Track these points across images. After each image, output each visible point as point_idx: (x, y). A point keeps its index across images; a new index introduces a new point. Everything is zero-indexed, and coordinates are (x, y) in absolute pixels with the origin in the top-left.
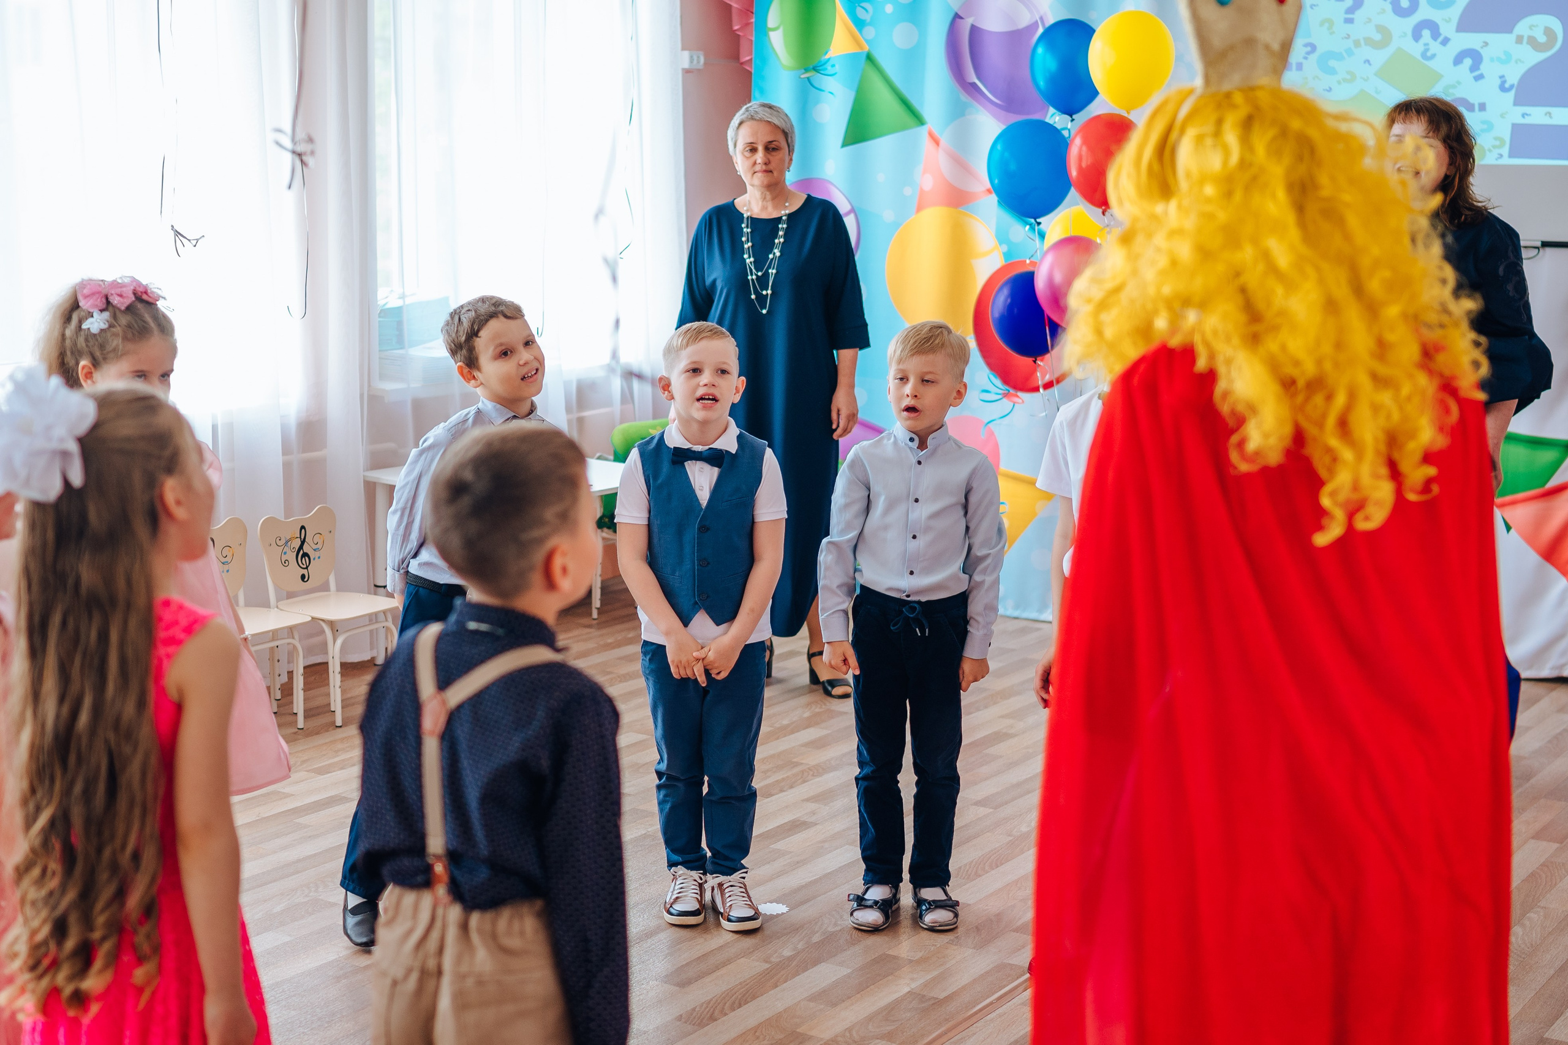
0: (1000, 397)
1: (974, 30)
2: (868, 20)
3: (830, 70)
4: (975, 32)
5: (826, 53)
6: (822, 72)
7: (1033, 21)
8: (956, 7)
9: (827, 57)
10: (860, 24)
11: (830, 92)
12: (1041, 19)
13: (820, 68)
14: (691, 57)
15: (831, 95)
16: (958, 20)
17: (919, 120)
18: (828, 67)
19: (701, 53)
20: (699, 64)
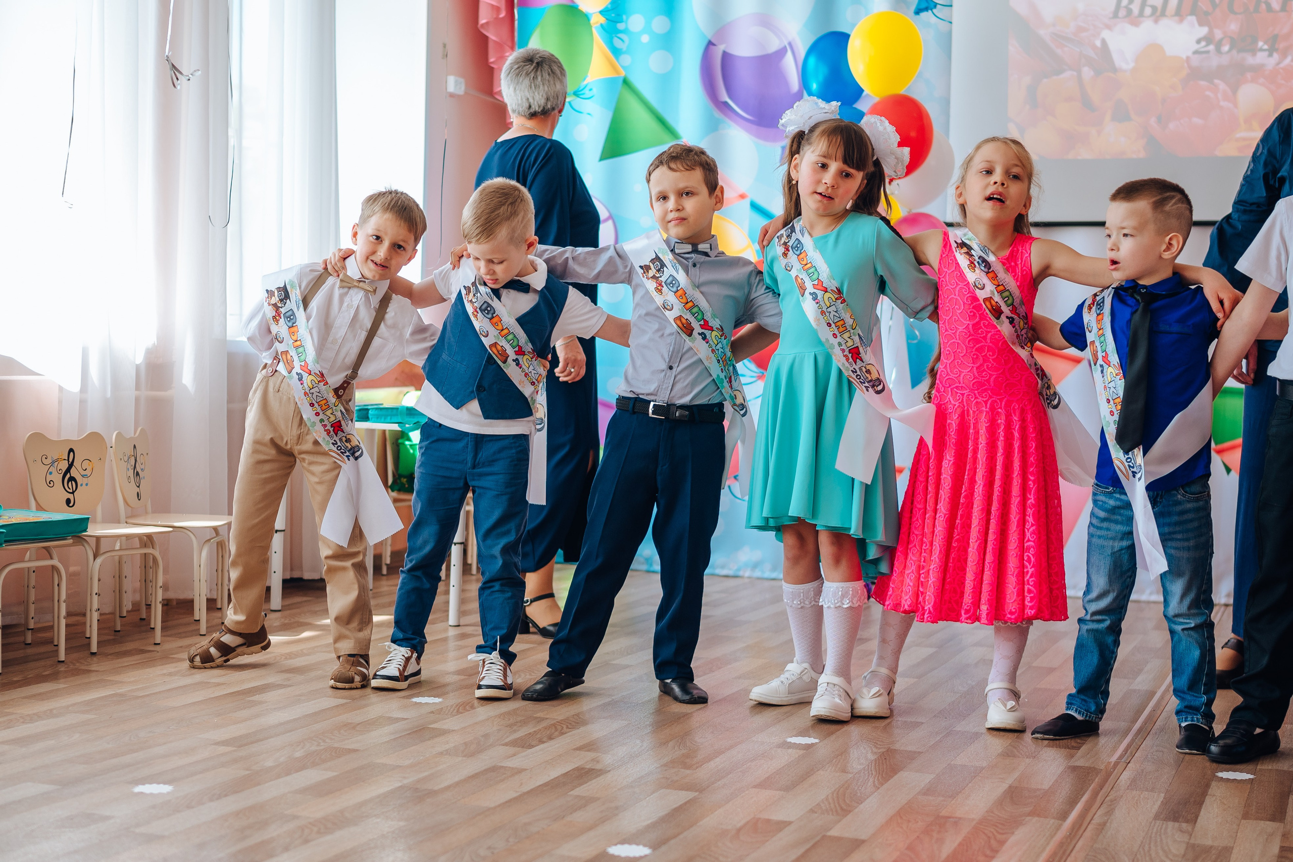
0: (754, 379)
2: (625, 50)
3: (587, 93)
4: (726, 56)
5: (584, 79)
6: (581, 96)
7: (782, 46)
8: (709, 36)
9: (585, 83)
10: (616, 52)
11: (589, 114)
12: (790, 44)
13: (580, 93)
14: (456, 82)
15: (589, 116)
16: (712, 47)
17: (674, 135)
18: (586, 91)
19: (462, 80)
20: (461, 90)
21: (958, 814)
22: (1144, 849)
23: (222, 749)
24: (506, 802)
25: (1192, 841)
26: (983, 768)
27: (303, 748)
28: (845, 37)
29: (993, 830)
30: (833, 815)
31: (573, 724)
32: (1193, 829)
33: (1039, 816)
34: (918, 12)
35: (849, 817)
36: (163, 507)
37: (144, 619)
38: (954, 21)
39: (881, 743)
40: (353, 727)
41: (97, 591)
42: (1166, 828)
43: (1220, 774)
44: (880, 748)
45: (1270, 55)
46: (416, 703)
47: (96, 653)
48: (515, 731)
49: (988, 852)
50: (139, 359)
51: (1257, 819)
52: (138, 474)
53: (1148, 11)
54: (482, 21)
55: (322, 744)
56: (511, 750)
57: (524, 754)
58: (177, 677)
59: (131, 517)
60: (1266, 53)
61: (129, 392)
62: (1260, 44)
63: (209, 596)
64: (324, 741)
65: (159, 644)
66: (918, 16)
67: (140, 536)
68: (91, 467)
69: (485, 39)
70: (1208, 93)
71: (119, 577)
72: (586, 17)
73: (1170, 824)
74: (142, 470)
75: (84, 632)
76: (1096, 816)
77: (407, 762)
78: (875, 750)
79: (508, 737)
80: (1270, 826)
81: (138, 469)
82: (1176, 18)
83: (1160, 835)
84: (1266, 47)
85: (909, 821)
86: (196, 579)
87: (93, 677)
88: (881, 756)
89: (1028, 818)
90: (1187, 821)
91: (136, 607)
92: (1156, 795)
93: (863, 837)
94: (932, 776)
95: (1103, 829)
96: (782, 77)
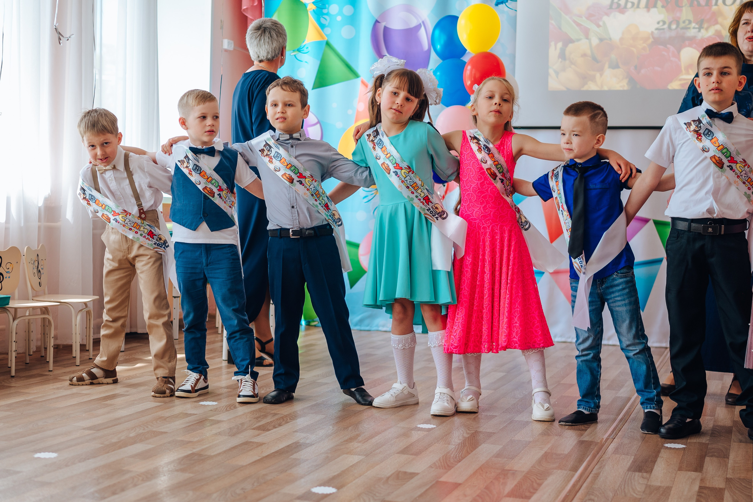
1: (386, 29)
2: (327, 25)
3: (305, 50)
4: (386, 30)
5: (304, 42)
6: (301, 52)
7: (418, 23)
8: (376, 17)
9: (304, 44)
10: (322, 26)
11: (306, 62)
12: (423, 22)
13: (301, 50)
14: (228, 42)
15: (306, 63)
16: (378, 23)
17: (356, 75)
19: (232, 42)
20: (231, 48)
21: (515, 469)
22: (621, 488)
23: (87, 432)
24: (253, 462)
25: (649, 483)
26: (530, 442)
27: (135, 431)
28: (456, 18)
29: (535, 478)
30: (443, 469)
31: (294, 417)
32: (650, 476)
33: (561, 469)
34: (497, 4)
35: (452, 470)
36: (54, 290)
37: (43, 356)
38: (518, 10)
39: (472, 428)
40: (164, 419)
41: (15, 340)
42: (634, 476)
43: (666, 445)
44: (471, 431)
45: (699, 31)
46: (202, 405)
47: (14, 376)
48: (259, 421)
49: (532, 490)
50: (41, 204)
51: (686, 470)
52: (39, 271)
53: (629, 5)
54: (244, 7)
55: (146, 429)
56: (256, 432)
57: (264, 434)
58: (62, 390)
59: (36, 297)
60: (697, 30)
61: (35, 224)
62: (693, 25)
63: (81, 343)
64: (147, 427)
65: (52, 371)
66: (497, 7)
67: (41, 308)
68: (11, 268)
69: (246, 17)
70: (664, 53)
71: (28, 332)
72: (304, 6)
73: (637, 474)
74: (42, 269)
75: (7, 364)
76: (594, 469)
77: (196, 439)
78: (468, 432)
79: (255, 425)
80: (694, 474)
81: (40, 268)
82: (645, 10)
83: (631, 480)
84: (697, 26)
85: (487, 473)
86: (74, 332)
87: (12, 390)
88: (471, 435)
89: (555, 471)
90: (647, 472)
91: (38, 349)
92: (629, 457)
93: (460, 482)
94: (501, 447)
95: (598, 476)
96: (418, 42)
